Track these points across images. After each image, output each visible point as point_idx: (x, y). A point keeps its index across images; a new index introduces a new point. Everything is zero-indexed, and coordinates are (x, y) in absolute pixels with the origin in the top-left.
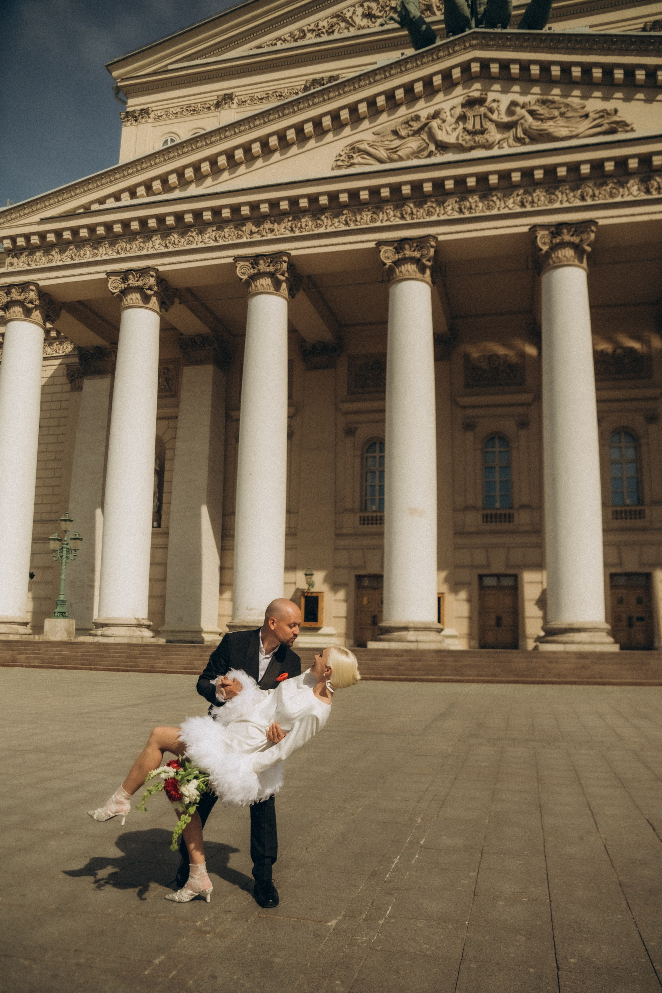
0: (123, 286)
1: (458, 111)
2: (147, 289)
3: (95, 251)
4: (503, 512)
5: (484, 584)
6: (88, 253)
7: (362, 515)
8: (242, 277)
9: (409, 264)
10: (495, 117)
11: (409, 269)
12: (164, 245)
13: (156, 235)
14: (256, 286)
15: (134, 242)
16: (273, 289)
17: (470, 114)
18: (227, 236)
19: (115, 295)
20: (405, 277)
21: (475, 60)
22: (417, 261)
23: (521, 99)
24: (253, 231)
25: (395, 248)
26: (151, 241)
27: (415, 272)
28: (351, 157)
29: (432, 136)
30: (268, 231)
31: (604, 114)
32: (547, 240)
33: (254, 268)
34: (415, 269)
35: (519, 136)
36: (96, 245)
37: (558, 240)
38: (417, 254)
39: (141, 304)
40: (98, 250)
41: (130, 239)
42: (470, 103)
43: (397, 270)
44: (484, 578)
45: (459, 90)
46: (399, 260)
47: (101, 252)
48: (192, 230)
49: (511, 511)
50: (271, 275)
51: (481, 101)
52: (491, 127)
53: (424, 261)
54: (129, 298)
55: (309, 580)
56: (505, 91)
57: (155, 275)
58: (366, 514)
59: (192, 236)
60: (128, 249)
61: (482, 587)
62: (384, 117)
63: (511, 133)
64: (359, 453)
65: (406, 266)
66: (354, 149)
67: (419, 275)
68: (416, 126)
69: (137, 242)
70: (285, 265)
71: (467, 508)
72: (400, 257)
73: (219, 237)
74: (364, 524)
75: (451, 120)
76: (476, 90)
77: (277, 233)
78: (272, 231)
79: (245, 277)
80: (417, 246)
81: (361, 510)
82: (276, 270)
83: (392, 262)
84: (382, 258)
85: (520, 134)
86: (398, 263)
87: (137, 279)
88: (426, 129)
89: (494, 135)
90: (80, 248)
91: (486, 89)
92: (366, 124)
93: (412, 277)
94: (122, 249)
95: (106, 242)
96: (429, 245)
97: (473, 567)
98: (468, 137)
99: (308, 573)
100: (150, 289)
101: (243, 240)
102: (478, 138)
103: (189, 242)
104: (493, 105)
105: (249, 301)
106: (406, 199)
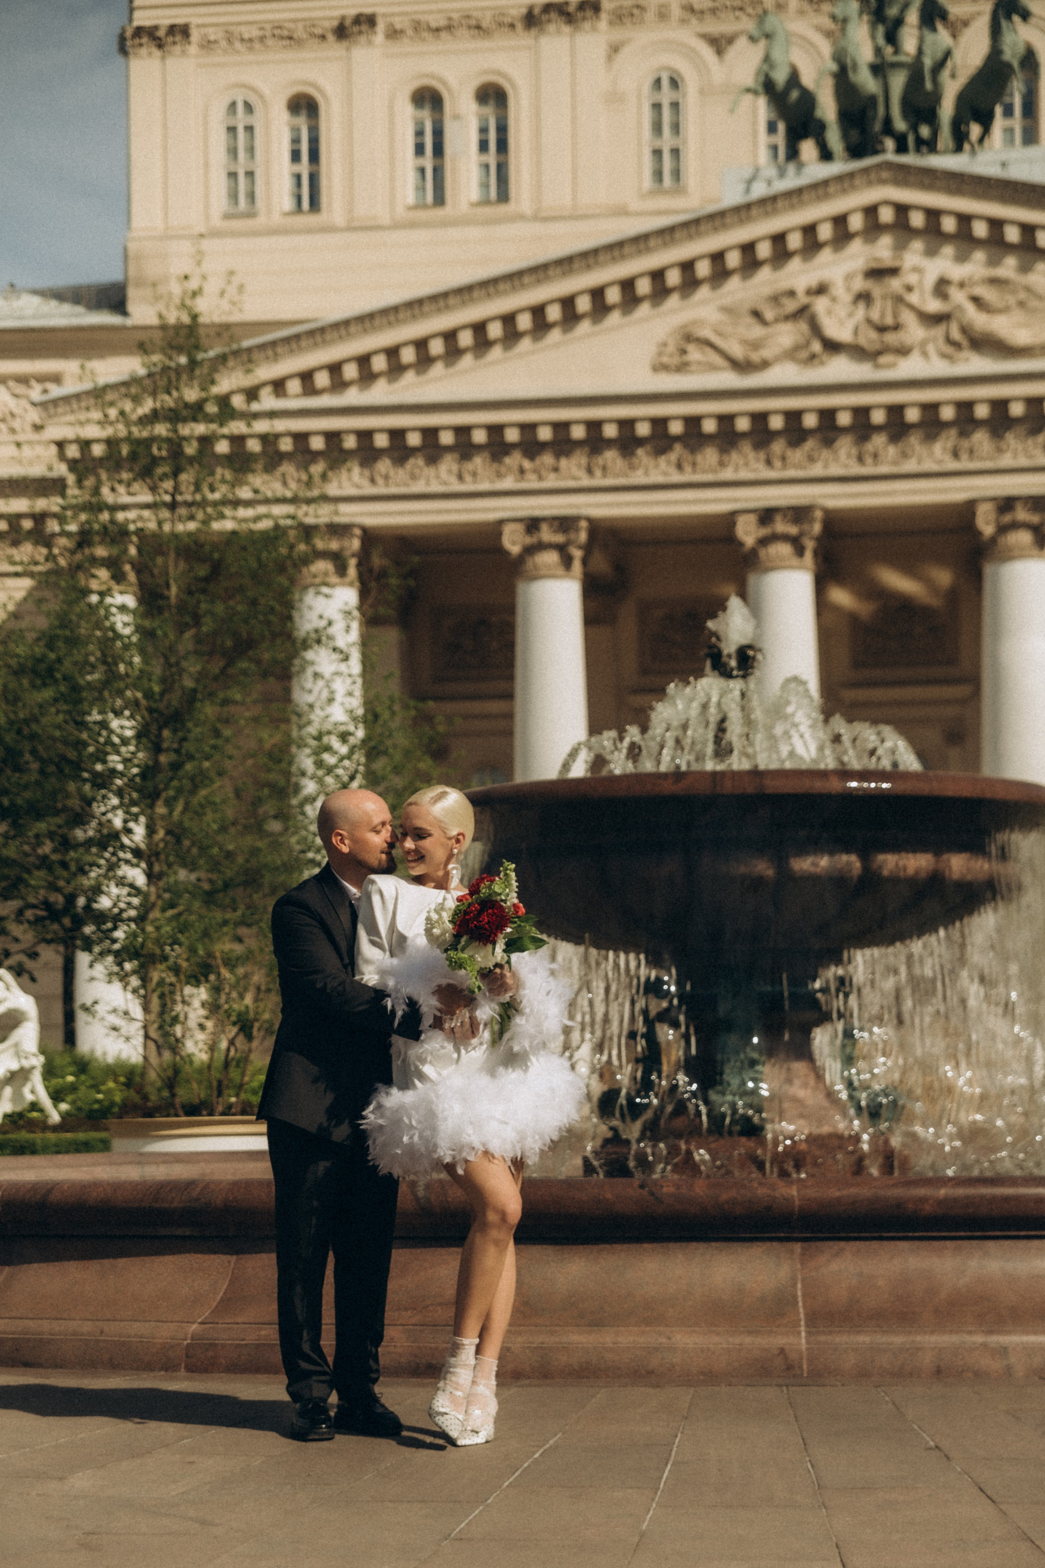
0: (303, 548)
1: (859, 284)
2: (347, 558)
8: (511, 550)
9: (780, 544)
10: (913, 298)
11: (781, 552)
12: (369, 478)
14: (535, 565)
15: (315, 470)
16: (562, 570)
17: (877, 290)
18: (479, 474)
20: (774, 564)
21: (887, 202)
22: (793, 540)
23: (957, 272)
24: (524, 468)
25: (759, 520)
26: (345, 471)
27: (789, 556)
28: (683, 352)
29: (816, 329)
30: (548, 471)
32: (992, 516)
33: (530, 535)
34: (789, 552)
35: (951, 337)
37: (1007, 518)
38: (792, 530)
39: (334, 579)
41: (305, 462)
42: (877, 273)
43: (762, 553)
45: (857, 246)
46: (764, 537)
48: (417, 456)
50: (562, 549)
51: (894, 271)
52: (908, 318)
53: (804, 541)
54: (313, 568)
56: (931, 252)
57: (358, 532)
59: (418, 468)
62: (735, 282)
63: (939, 331)
65: (775, 546)
66: (689, 337)
67: (795, 561)
68: (791, 306)
69: (319, 468)
70: (583, 534)
72: (767, 532)
73: (466, 474)
75: (845, 297)
76: (883, 249)
77: (565, 475)
78: (556, 470)
79: (515, 550)
80: (793, 518)
82: (568, 541)
83: (755, 541)
84: (739, 535)
85: (956, 334)
86: (764, 542)
87: (328, 539)
88: (806, 314)
89: (914, 331)
91: (900, 247)
92: (705, 292)
93: (784, 564)
96: (811, 518)
98: (873, 335)
100: (351, 556)
101: (508, 483)
102: (890, 338)
103: (414, 477)
104: (912, 279)
105: (520, 586)
106: (773, 435)
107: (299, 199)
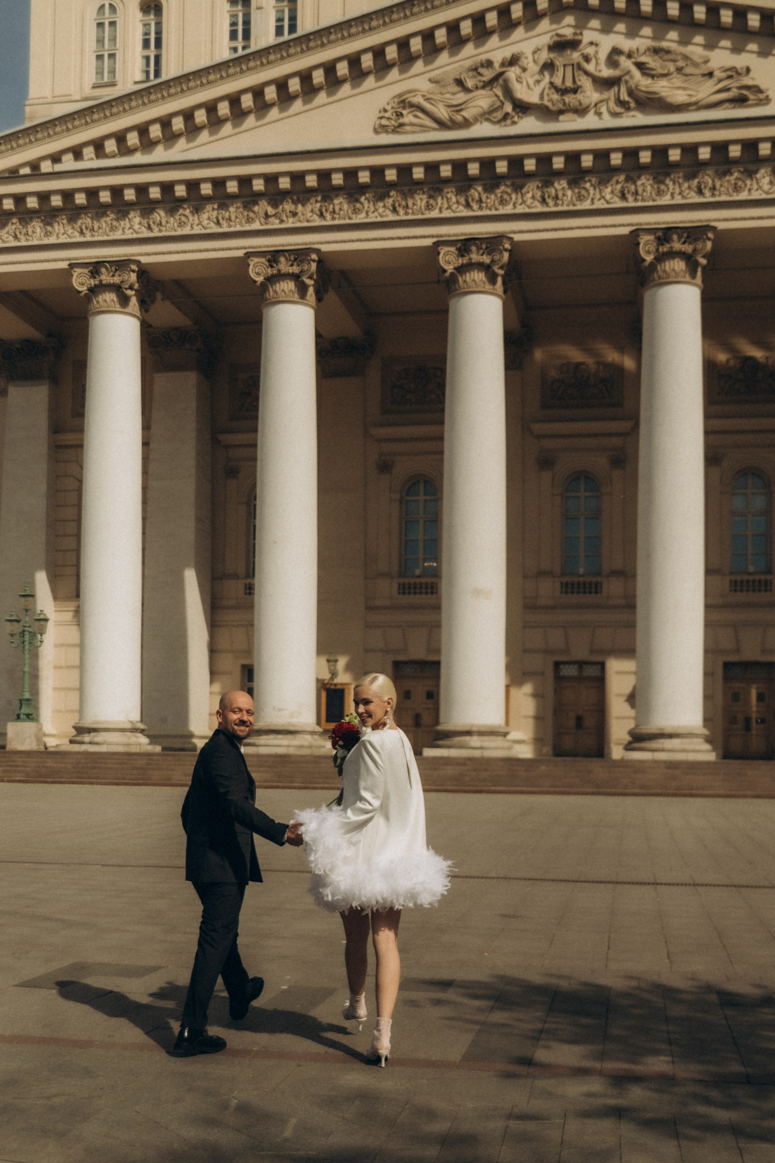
0: (93, 282)
1: (544, 56)
2: (126, 289)
3: (49, 228)
4: (588, 579)
5: (561, 674)
6: (38, 230)
7: (402, 581)
8: (256, 279)
9: (476, 271)
10: (591, 67)
11: (476, 278)
12: (146, 225)
13: (134, 210)
14: (275, 292)
15: (104, 219)
16: (299, 297)
17: (559, 62)
18: (233, 218)
19: (82, 294)
20: (471, 289)
22: (486, 268)
23: (627, 44)
24: (269, 213)
25: (459, 249)
26: (127, 219)
27: (484, 283)
28: (400, 115)
29: (508, 92)
30: (288, 214)
31: (733, 73)
32: (652, 248)
33: (272, 266)
34: (484, 279)
35: (622, 98)
36: (48, 220)
37: (665, 248)
38: (486, 259)
39: (118, 308)
40: (53, 227)
41: (97, 213)
42: (561, 45)
43: (460, 279)
44: (562, 666)
45: (545, 24)
46: (463, 266)
47: (57, 230)
48: (185, 206)
49: (599, 579)
50: (296, 277)
51: (573, 44)
52: (586, 83)
53: (496, 268)
54: (100, 298)
55: (333, 668)
56: (606, 30)
57: (137, 269)
58: (406, 581)
59: (184, 215)
60: (96, 228)
61: (558, 678)
62: (444, 58)
63: (611, 94)
64: (397, 496)
65: (472, 273)
66: (405, 103)
67: (488, 287)
68: (488, 74)
69: (108, 219)
70: (314, 266)
71: (541, 574)
72: (465, 262)
73: (223, 218)
74: (404, 593)
75: (533, 68)
76: (567, 26)
77: (302, 217)
78: (294, 214)
79: (260, 279)
80: (487, 248)
81: (401, 575)
82: (302, 271)
83: (455, 269)
84: (442, 262)
85: (624, 96)
86: (461, 269)
87: (112, 274)
88: (501, 81)
89: (590, 95)
90: (27, 223)
91: (581, 26)
92: (419, 66)
93: (479, 289)
94: (87, 228)
95: (64, 217)
96: (501, 247)
97: (547, 651)
98: (556, 97)
99: (332, 658)
100: (131, 288)
101: (256, 226)
102: (569, 99)
103: (182, 222)
104: (590, 51)
105: (265, 311)
106: (472, 180)
107: (147, 73)
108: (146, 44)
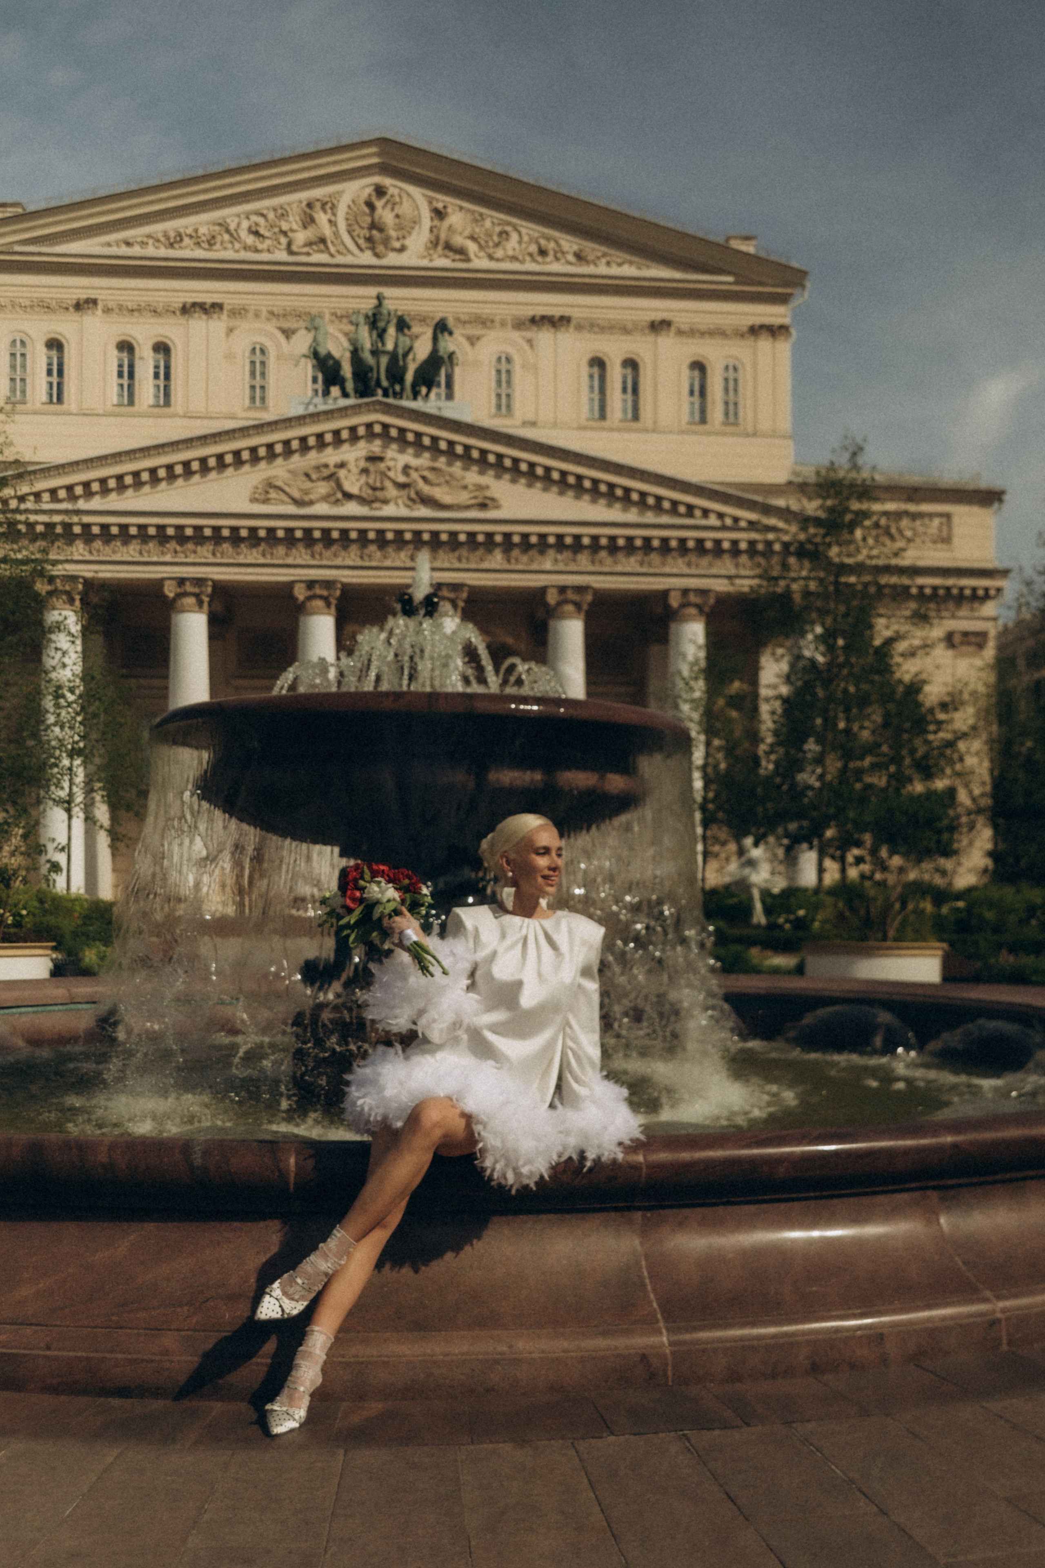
0: (50, 588)
1: (362, 464)
2: (74, 594)
3: (16, 547)
8: (169, 595)
9: (318, 600)
10: (391, 474)
11: (318, 605)
12: (88, 551)
13: (80, 540)
14: (182, 603)
15: (57, 543)
16: (197, 608)
17: (372, 468)
18: (151, 552)
20: (315, 612)
21: (378, 422)
22: (326, 599)
23: (414, 462)
24: (177, 551)
25: (307, 586)
26: (74, 546)
27: (323, 608)
28: (267, 492)
29: (339, 486)
30: (191, 553)
31: (479, 487)
33: (180, 587)
34: (323, 605)
35: (411, 496)
38: (324, 594)
42: (373, 459)
43: (307, 604)
45: (362, 444)
48: (118, 542)
50: (197, 596)
51: (381, 459)
52: (388, 484)
53: (331, 599)
54: (55, 599)
56: (402, 451)
57: (83, 581)
59: (116, 547)
62: (296, 457)
63: (404, 493)
65: (315, 601)
66: (270, 485)
67: (326, 610)
68: (326, 472)
69: (60, 543)
70: (208, 588)
72: (311, 594)
73: (144, 552)
75: (355, 470)
76: (376, 446)
77: (200, 555)
78: (195, 552)
79: (171, 595)
80: (325, 586)
82: (201, 592)
83: (304, 598)
84: (296, 593)
85: (413, 495)
86: (309, 598)
87: (64, 584)
88: (334, 478)
89: (392, 492)
91: (385, 447)
92: (279, 461)
93: (320, 612)
96: (335, 586)
98: (370, 491)
100: (77, 593)
101: (168, 558)
102: (379, 494)
103: (114, 552)
104: (391, 464)
105: (173, 616)
106: (315, 541)
107: (51, 395)
108: (49, 372)
